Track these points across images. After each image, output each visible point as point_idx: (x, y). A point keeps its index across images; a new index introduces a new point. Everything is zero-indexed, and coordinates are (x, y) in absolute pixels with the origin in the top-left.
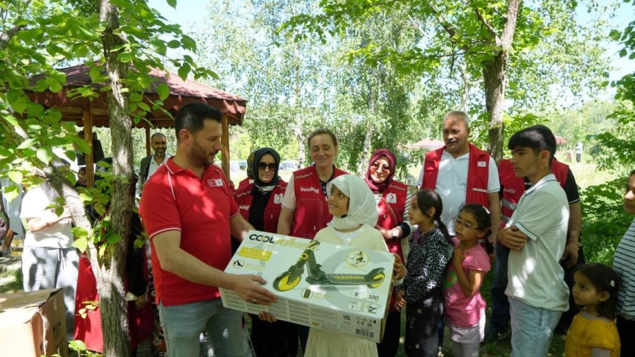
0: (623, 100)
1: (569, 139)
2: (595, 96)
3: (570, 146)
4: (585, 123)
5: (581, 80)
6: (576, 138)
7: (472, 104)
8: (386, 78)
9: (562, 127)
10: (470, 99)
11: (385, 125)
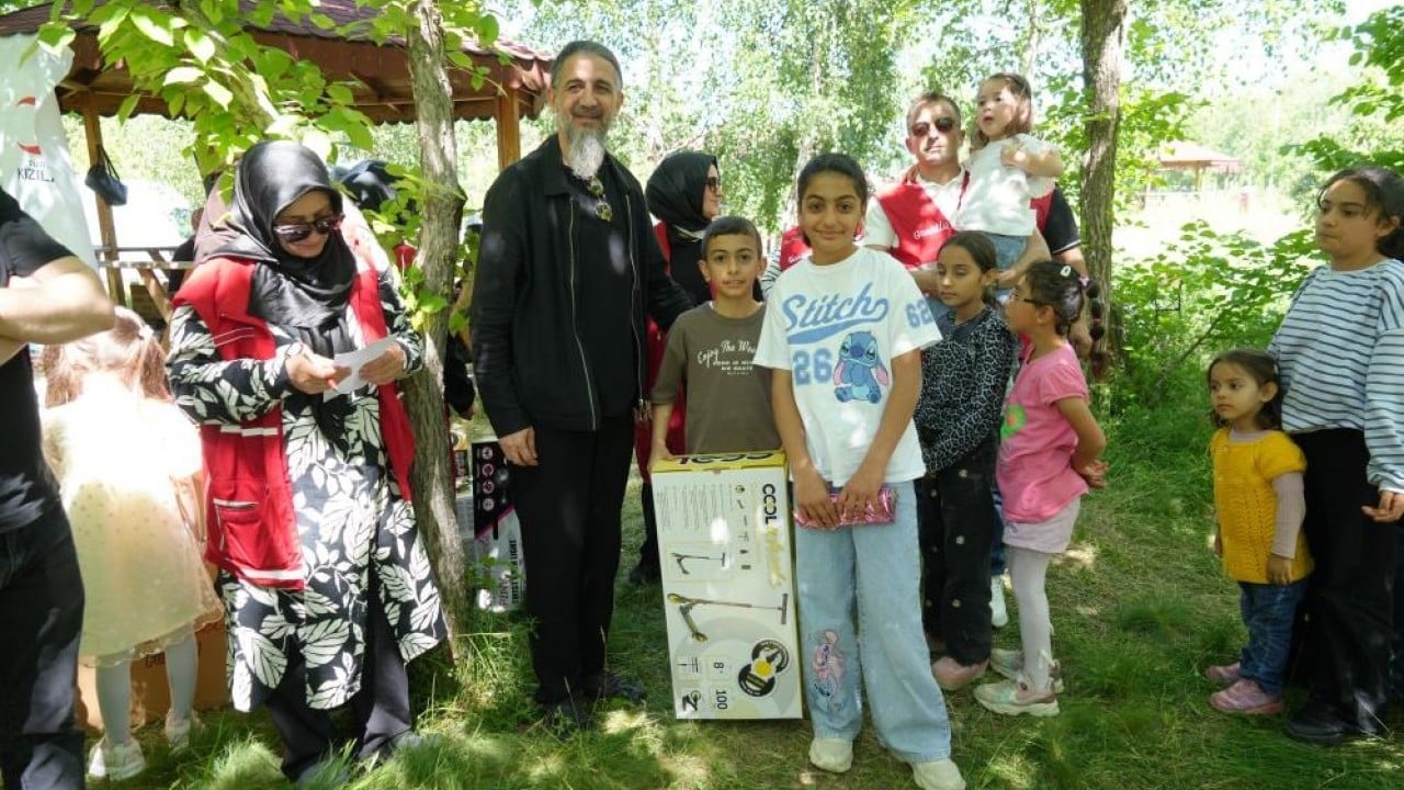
0: (1367, 65)
1: (1247, 162)
2: (1311, 56)
3: (1249, 179)
4: (1288, 124)
5: (1285, 19)
6: (1264, 160)
7: (1043, 74)
8: (848, 13)
9: (1235, 134)
10: (1041, 63)
11: (847, 123)
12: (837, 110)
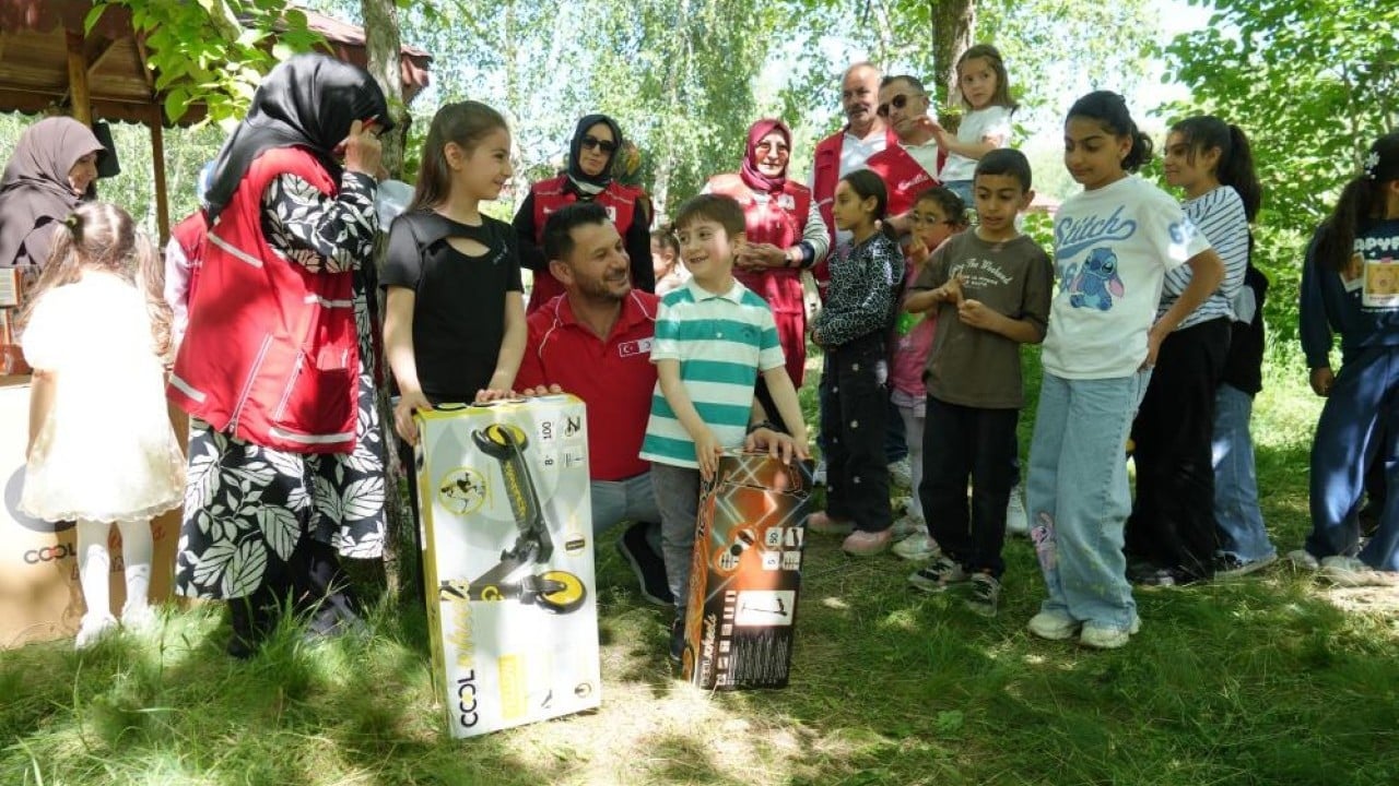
8: (704, 39)
12: (697, 129)
